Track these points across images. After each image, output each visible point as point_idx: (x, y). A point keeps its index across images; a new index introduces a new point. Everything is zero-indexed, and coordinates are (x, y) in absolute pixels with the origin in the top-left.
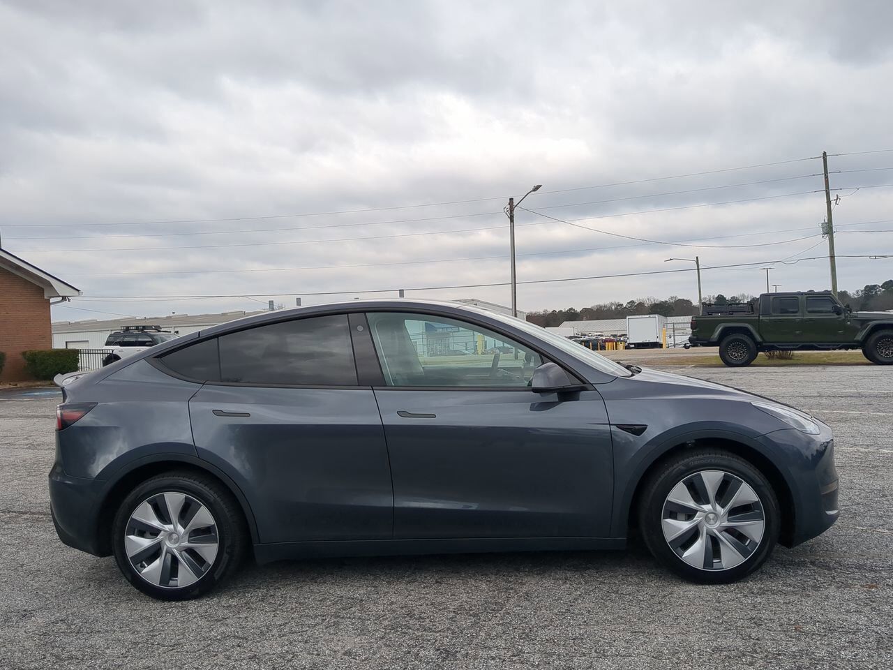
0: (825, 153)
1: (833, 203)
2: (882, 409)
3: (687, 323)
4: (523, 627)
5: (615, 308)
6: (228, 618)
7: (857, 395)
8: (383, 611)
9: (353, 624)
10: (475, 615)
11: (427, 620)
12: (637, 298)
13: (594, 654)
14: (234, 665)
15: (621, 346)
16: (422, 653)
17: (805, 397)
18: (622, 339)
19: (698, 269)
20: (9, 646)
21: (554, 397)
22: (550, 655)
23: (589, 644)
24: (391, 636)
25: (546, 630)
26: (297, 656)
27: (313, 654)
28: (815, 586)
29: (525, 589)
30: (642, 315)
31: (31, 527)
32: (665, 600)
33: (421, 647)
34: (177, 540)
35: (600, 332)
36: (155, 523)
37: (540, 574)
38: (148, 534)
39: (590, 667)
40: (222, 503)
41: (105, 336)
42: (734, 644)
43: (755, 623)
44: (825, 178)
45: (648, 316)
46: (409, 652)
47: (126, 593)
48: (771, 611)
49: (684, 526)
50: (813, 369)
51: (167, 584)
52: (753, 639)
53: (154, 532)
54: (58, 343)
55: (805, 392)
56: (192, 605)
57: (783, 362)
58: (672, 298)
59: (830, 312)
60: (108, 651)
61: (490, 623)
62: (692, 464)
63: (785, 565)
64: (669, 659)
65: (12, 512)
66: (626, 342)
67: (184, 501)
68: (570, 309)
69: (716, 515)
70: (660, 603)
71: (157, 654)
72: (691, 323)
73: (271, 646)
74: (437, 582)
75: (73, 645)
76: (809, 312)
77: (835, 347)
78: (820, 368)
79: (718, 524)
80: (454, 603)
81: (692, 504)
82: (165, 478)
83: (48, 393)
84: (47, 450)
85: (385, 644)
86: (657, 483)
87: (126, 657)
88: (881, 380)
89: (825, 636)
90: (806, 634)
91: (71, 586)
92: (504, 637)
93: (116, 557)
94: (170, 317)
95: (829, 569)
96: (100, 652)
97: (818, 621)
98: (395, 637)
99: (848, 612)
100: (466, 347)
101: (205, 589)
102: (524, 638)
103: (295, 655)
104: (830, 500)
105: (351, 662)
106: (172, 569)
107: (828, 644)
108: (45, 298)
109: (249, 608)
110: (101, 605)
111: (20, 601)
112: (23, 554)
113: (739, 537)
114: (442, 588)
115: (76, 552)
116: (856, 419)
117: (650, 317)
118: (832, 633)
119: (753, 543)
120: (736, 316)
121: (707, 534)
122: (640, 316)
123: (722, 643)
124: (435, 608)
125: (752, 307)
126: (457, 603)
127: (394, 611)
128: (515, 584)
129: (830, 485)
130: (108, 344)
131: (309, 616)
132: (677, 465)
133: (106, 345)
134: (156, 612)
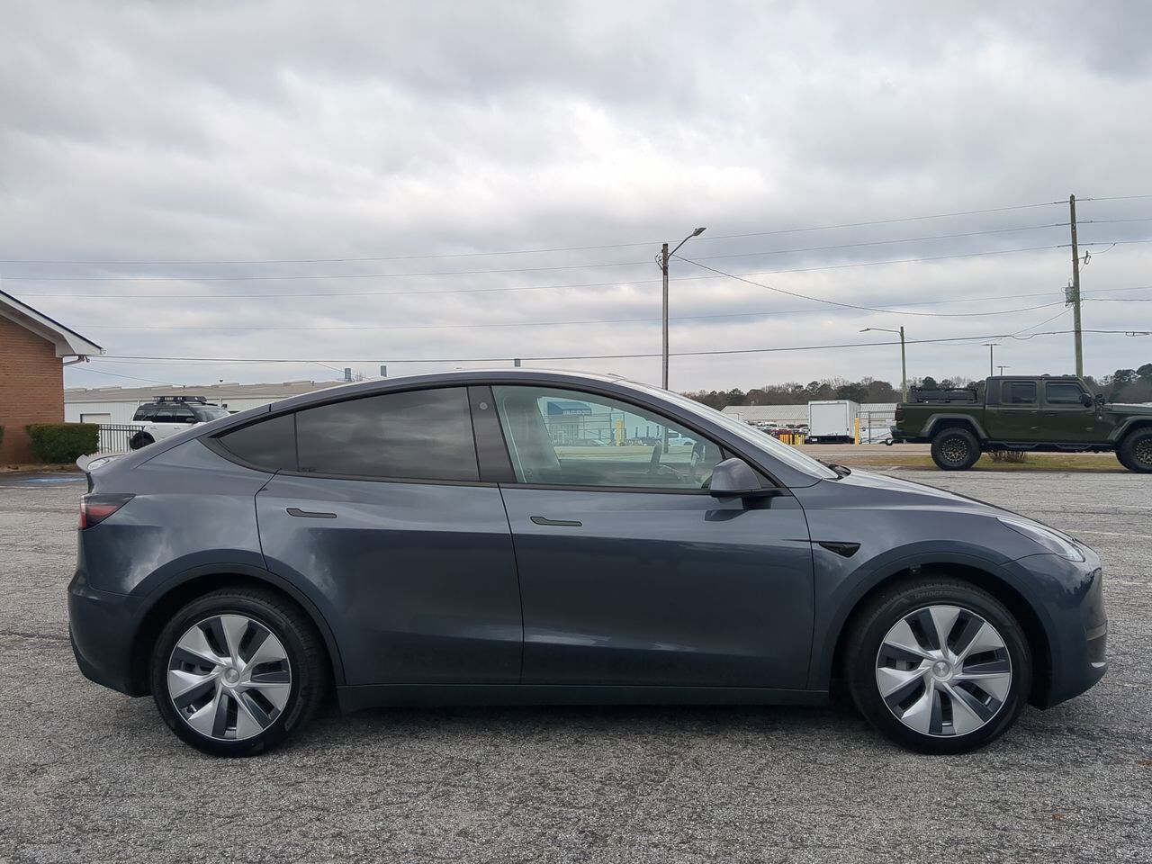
0: (1072, 197)
1: (1081, 262)
2: (1146, 530)
3: (891, 412)
4: (693, 804)
5: (793, 391)
6: (302, 782)
7: (1113, 511)
8: (508, 778)
9: (468, 794)
10: (629, 787)
11: (566, 792)
12: (820, 379)
13: (789, 844)
14: (312, 845)
15: (799, 440)
16: (561, 836)
17: (1045, 512)
18: (800, 430)
19: (903, 343)
20: (15, 812)
21: (737, 504)
22: (732, 842)
23: (782, 829)
24: (519, 811)
25: (724, 809)
26: (396, 835)
27: (417, 833)
28: (1076, 760)
29: (692, 754)
30: (828, 400)
31: (39, 654)
32: (880, 774)
33: (560, 828)
34: (237, 678)
35: (772, 421)
36: (208, 654)
37: (711, 734)
38: (198, 669)
39: (785, 861)
40: (296, 631)
41: (133, 409)
42: (973, 834)
43: (1000, 808)
44: (1072, 229)
45: (836, 402)
46: (544, 834)
47: (168, 745)
48: (1020, 792)
49: (905, 677)
50: (1053, 476)
51: (222, 734)
52: (999, 829)
53: (207, 667)
54: (72, 416)
55: (1044, 505)
56: (254, 764)
57: (1013, 465)
58: (866, 379)
59: (1075, 403)
60: (145, 822)
61: (650, 798)
62: (918, 597)
63: (1037, 731)
64: (888, 852)
65: (15, 634)
66: (806, 434)
67: (247, 627)
68: (734, 390)
69: (948, 665)
70: (872, 778)
71: (210, 828)
72: (896, 412)
73: (361, 821)
74: (577, 741)
75: (99, 812)
76: (1049, 402)
77: (1082, 448)
78: (1062, 475)
79: (950, 676)
80: (600, 771)
81: (915, 648)
82: (222, 596)
83: (59, 480)
84: (57, 554)
85: (512, 823)
86: (871, 620)
87: (170, 830)
88: (1142, 493)
89: (1093, 827)
90: (1068, 824)
91: (94, 735)
92: (669, 817)
93: (155, 698)
94: (217, 387)
95: (1093, 738)
96: (135, 823)
97: (1083, 808)
98: (524, 814)
99: (1122, 796)
100: (600, 435)
101: (272, 742)
102: (696, 820)
103: (393, 834)
104: (1096, 648)
105: (467, 846)
106: (229, 715)
107: (1099, 839)
108: (57, 356)
109: (329, 769)
110: (135, 760)
111: (28, 751)
112: (30, 689)
113: (976, 693)
114: (583, 750)
115: (101, 688)
116: (1114, 542)
117: (838, 403)
118: (1102, 824)
119: (995, 702)
120: (954, 405)
121: (935, 688)
122: (827, 402)
123: (957, 832)
124: (576, 776)
125: (976, 394)
126: (604, 771)
127: (522, 779)
128: (679, 747)
129: (1097, 629)
130: (137, 418)
131: (410, 783)
132: (898, 597)
133: (135, 420)
134: (207, 771)
